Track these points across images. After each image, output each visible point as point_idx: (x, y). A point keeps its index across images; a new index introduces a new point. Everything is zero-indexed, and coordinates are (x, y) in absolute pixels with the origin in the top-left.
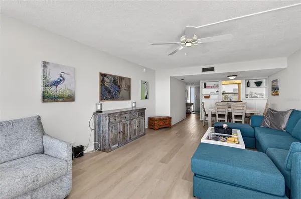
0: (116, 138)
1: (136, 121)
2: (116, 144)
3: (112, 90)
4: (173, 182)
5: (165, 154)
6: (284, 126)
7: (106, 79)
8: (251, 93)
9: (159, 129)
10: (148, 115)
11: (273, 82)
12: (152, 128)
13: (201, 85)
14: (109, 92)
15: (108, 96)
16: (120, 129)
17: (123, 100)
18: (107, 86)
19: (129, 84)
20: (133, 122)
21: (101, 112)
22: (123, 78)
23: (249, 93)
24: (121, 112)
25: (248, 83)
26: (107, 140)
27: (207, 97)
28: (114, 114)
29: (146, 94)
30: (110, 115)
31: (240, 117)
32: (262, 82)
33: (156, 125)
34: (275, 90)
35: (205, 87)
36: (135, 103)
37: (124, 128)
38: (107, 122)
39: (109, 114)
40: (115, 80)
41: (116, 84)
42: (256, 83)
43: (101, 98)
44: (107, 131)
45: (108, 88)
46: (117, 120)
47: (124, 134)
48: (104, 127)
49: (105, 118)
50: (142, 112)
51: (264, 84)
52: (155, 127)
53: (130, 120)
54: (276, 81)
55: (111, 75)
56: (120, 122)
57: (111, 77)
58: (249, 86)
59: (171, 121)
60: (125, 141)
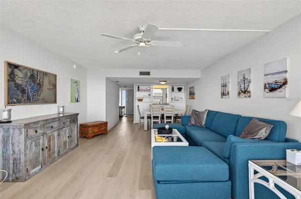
0: (37, 158)
1: (67, 130)
2: (38, 166)
3: (29, 89)
4: (131, 196)
5: (111, 165)
6: (204, 123)
7: (17, 71)
8: (175, 97)
9: (94, 136)
10: (81, 121)
11: (190, 88)
12: (85, 137)
13: (136, 89)
14: (23, 91)
15: (20, 97)
16: (43, 144)
17: (46, 102)
18: (20, 82)
19: (54, 82)
20: (62, 133)
21: (10, 122)
22: (46, 74)
23: (173, 97)
24: (46, 120)
25: (173, 88)
26: (23, 164)
27: (140, 100)
28: (35, 123)
29: (77, 96)
30: (27, 126)
31: (170, 117)
32: (182, 88)
33: (90, 132)
34: (192, 94)
35: (138, 90)
36: (63, 107)
37: (49, 141)
38: (23, 136)
39: (25, 125)
40: (32, 76)
41: (34, 81)
42: (178, 88)
43: (8, 101)
44: (23, 150)
45: (20, 85)
46: (40, 131)
47: (50, 150)
48: (16, 144)
49: (17, 131)
50: (74, 118)
51: (183, 90)
52: (89, 135)
53: (59, 130)
54: (193, 88)
55: (26, 68)
56: (43, 134)
57: (26, 70)
58: (173, 91)
59: (107, 127)
60: (50, 160)
